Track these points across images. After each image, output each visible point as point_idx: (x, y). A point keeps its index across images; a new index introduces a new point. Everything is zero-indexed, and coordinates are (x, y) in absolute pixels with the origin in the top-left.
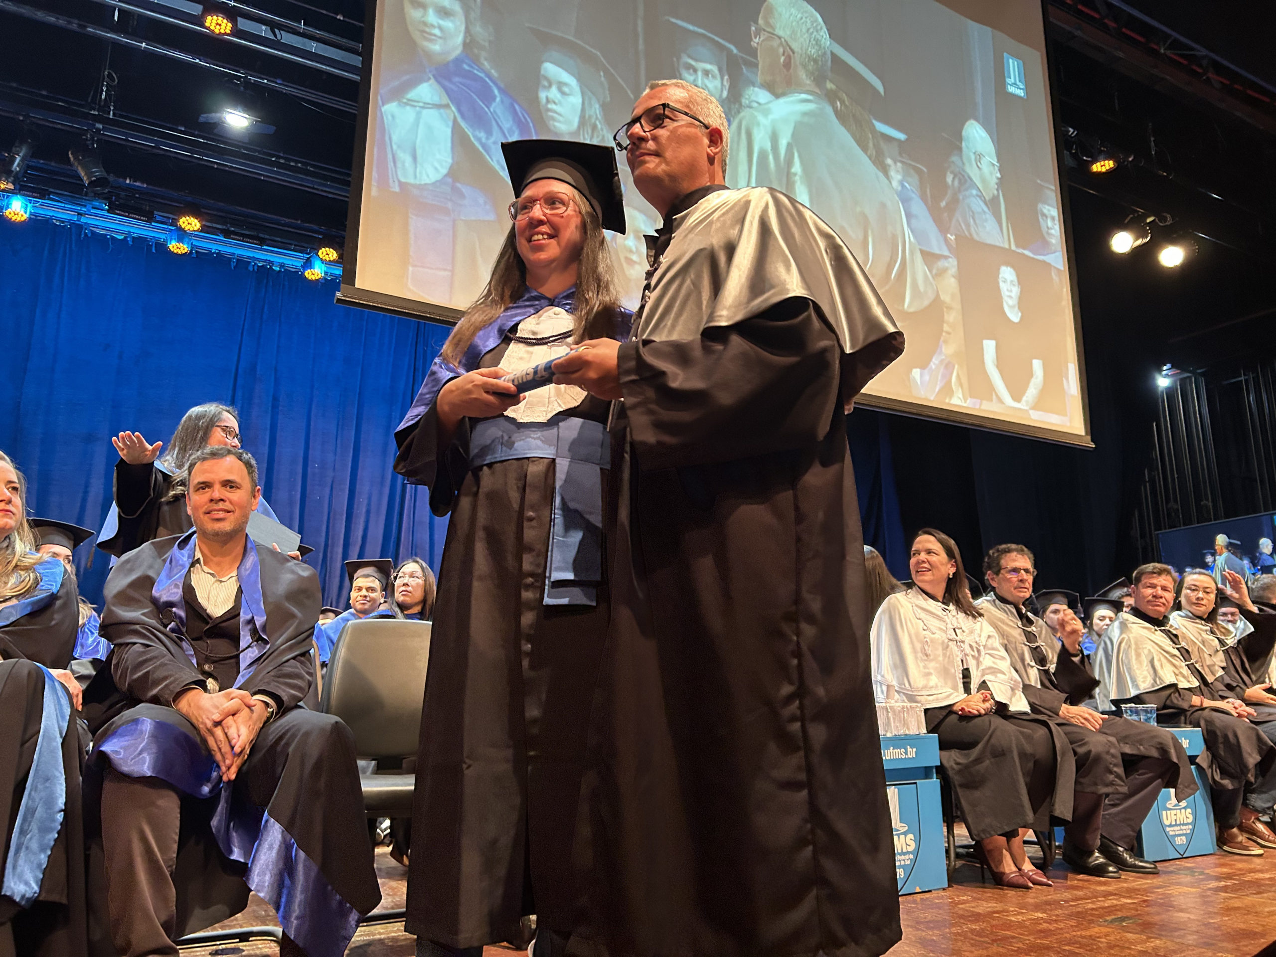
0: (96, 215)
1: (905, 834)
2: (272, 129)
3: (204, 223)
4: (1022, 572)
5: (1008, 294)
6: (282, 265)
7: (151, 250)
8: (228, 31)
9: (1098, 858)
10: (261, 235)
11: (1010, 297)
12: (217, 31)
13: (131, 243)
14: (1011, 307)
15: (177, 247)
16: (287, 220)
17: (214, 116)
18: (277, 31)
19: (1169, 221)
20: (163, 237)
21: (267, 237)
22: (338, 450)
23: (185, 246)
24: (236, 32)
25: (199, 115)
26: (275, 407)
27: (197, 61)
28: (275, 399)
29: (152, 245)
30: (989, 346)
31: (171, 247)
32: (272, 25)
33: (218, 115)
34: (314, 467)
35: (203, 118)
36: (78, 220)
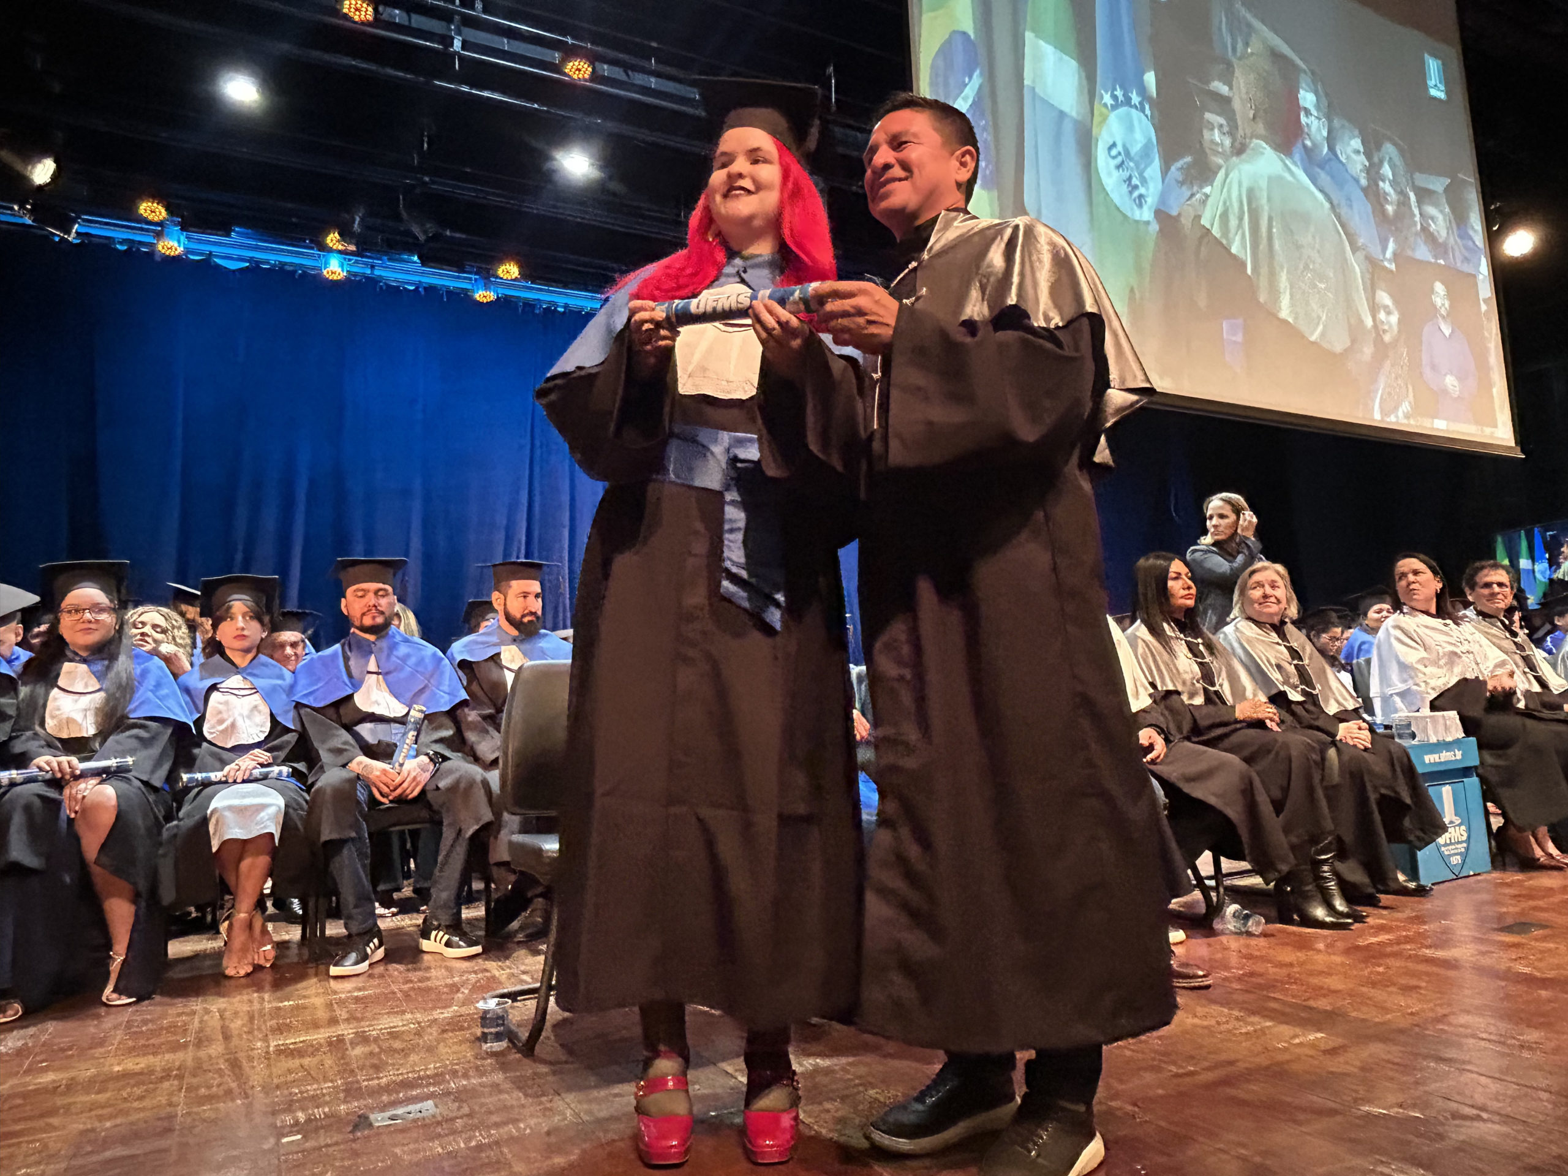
1: (1459, 825)
3: (523, 270)
4: (1495, 586)
6: (566, 306)
7: (441, 298)
8: (586, 76)
12: (575, 77)
13: (420, 293)
15: (484, 295)
18: (630, 73)
20: (469, 287)
24: (595, 77)
27: (536, 106)
29: (443, 294)
32: (627, 67)
36: (372, 273)
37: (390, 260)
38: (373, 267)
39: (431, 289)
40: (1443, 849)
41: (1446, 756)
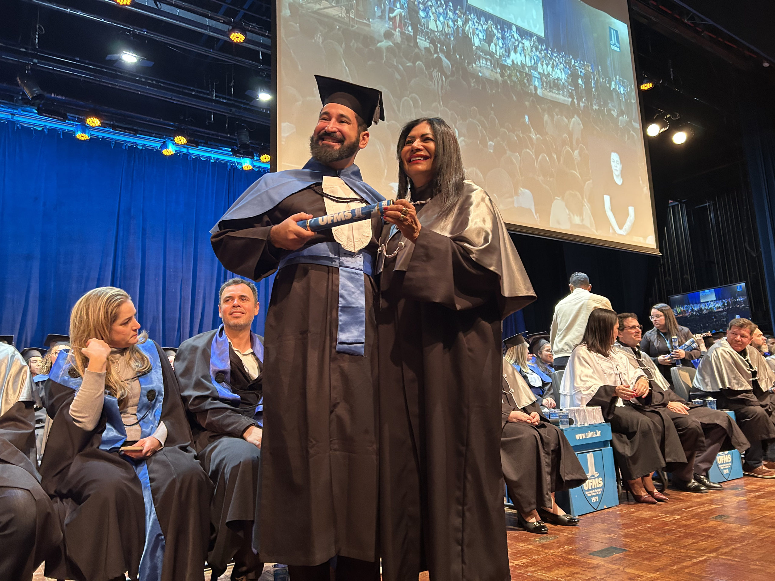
0: (25, 115)
1: (598, 477)
2: (151, 64)
3: (102, 121)
4: (635, 327)
5: (616, 168)
6: (143, 145)
8: (128, 3)
9: (694, 483)
10: (135, 128)
11: (616, 170)
12: (121, 3)
13: (47, 132)
14: (617, 176)
15: (81, 136)
16: (154, 119)
17: (115, 56)
18: (158, 3)
19: (678, 117)
20: (72, 129)
21: (139, 129)
22: (184, 260)
23: (87, 135)
24: (134, 4)
25: (106, 56)
26: (144, 234)
27: (103, 20)
28: (144, 230)
29: (60, 134)
30: (607, 198)
31: (77, 136)
33: (118, 55)
34: (170, 271)
35: (108, 57)
36: (12, 118)
37: (23, 111)
38: (13, 114)
39: (53, 131)
40: (587, 493)
41: (590, 435)
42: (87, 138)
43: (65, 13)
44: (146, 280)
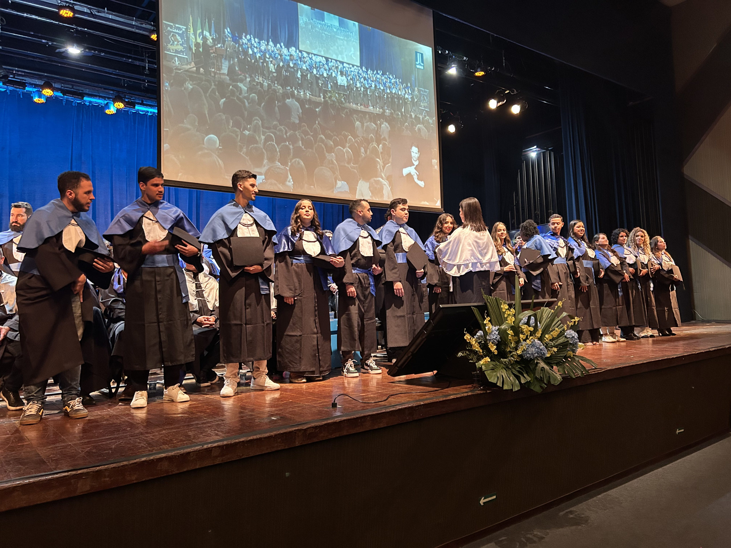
7: (20, 96)
8: (71, 17)
12: (65, 16)
13: (9, 93)
15: (38, 100)
17: (62, 50)
19: (515, 92)
23: (43, 99)
29: (20, 94)
31: (35, 100)
33: (65, 49)
42: (43, 101)
43: (23, 17)
44: (97, 213)
